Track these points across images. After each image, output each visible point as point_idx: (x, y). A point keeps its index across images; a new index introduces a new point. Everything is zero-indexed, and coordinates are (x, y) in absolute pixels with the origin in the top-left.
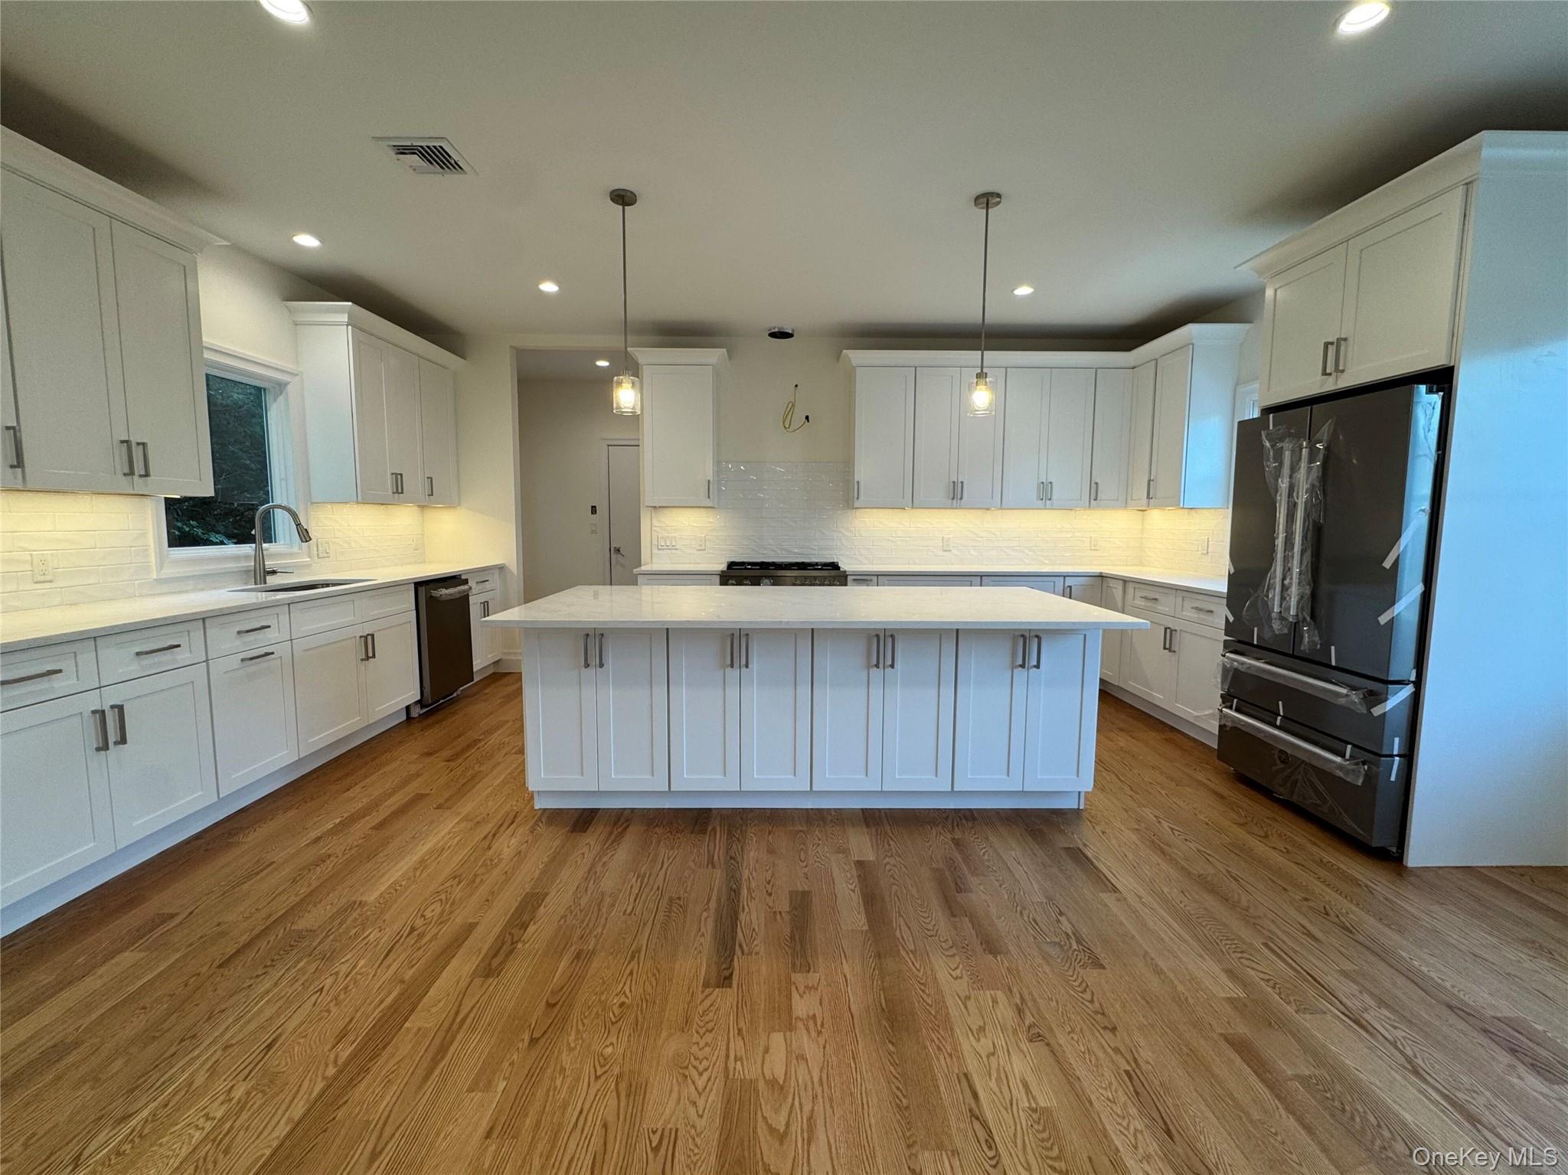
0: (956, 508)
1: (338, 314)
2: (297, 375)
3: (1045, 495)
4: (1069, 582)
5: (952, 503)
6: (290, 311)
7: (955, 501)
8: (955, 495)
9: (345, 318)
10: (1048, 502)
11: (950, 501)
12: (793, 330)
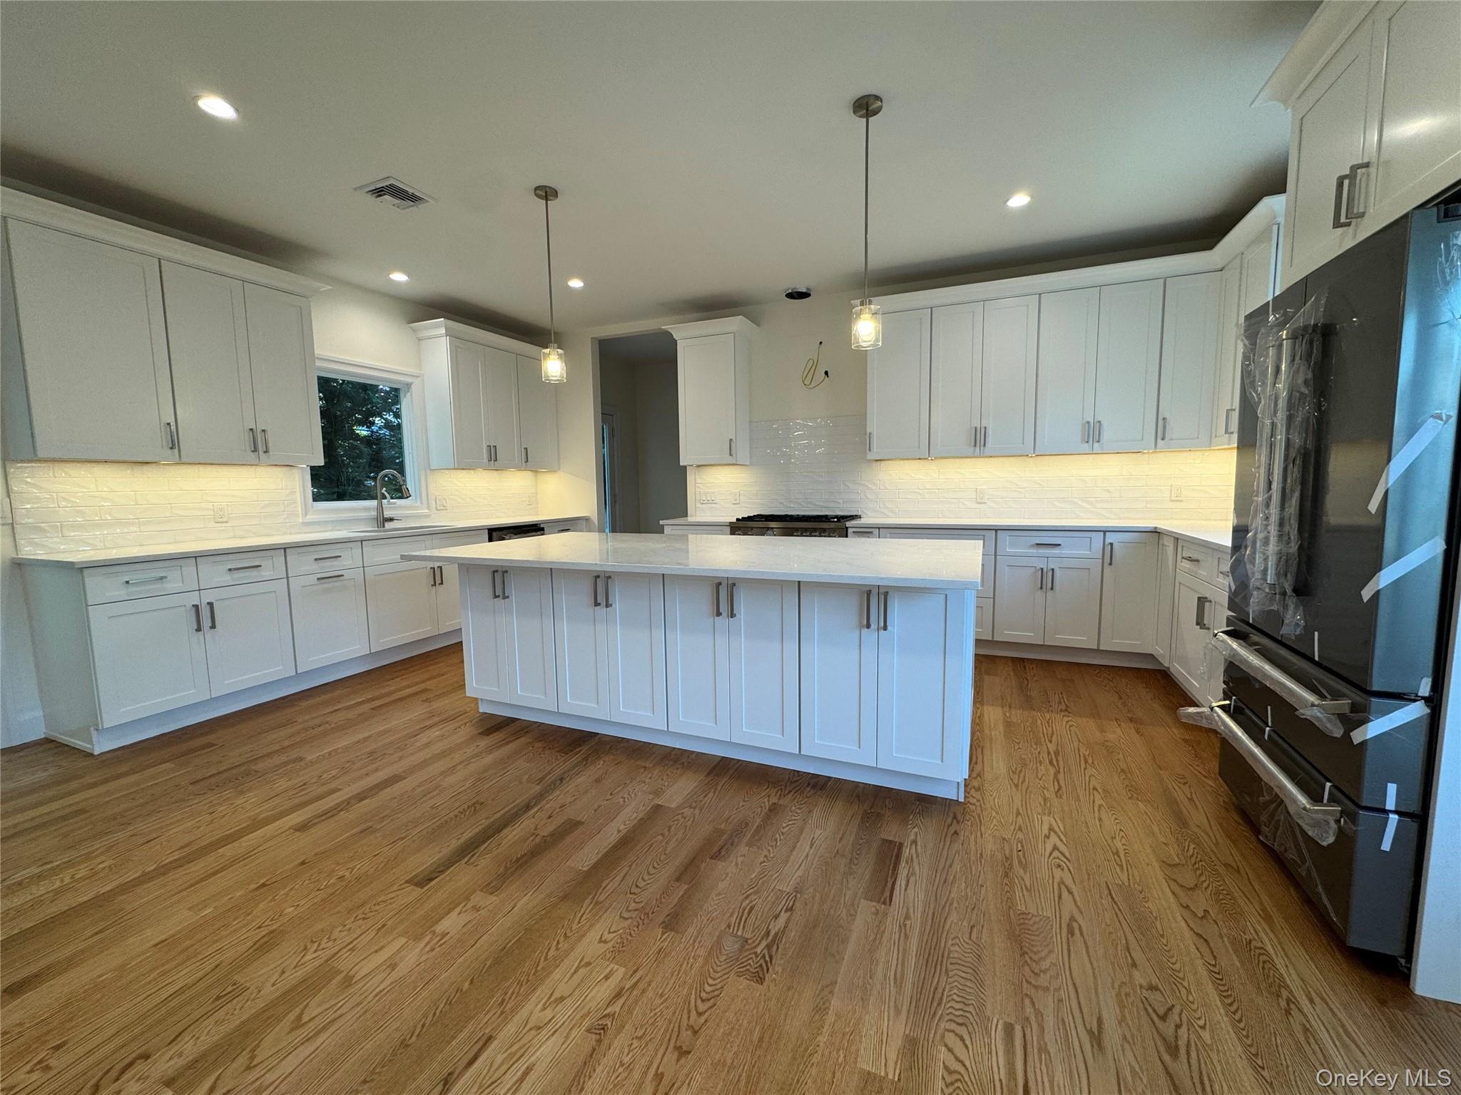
0: (980, 457)
1: (438, 329)
2: (418, 377)
3: (1092, 436)
4: (1110, 538)
5: (974, 451)
6: (414, 330)
7: (978, 449)
8: (978, 442)
9: (443, 331)
10: (1096, 445)
11: (972, 449)
12: (807, 289)
